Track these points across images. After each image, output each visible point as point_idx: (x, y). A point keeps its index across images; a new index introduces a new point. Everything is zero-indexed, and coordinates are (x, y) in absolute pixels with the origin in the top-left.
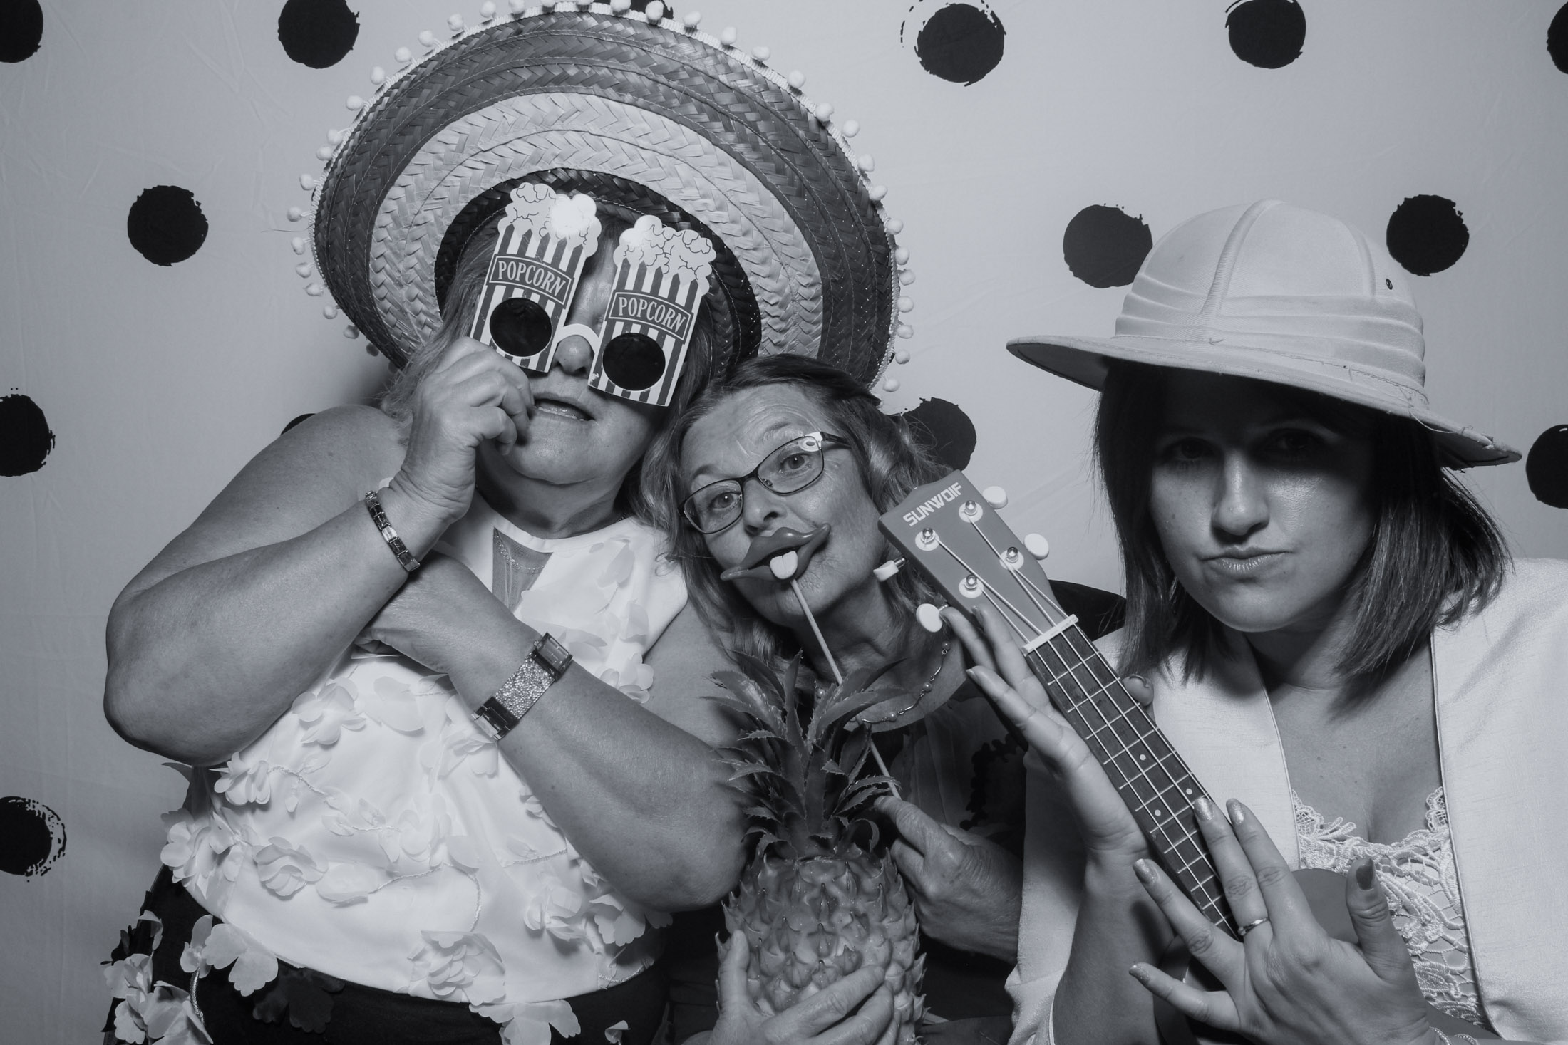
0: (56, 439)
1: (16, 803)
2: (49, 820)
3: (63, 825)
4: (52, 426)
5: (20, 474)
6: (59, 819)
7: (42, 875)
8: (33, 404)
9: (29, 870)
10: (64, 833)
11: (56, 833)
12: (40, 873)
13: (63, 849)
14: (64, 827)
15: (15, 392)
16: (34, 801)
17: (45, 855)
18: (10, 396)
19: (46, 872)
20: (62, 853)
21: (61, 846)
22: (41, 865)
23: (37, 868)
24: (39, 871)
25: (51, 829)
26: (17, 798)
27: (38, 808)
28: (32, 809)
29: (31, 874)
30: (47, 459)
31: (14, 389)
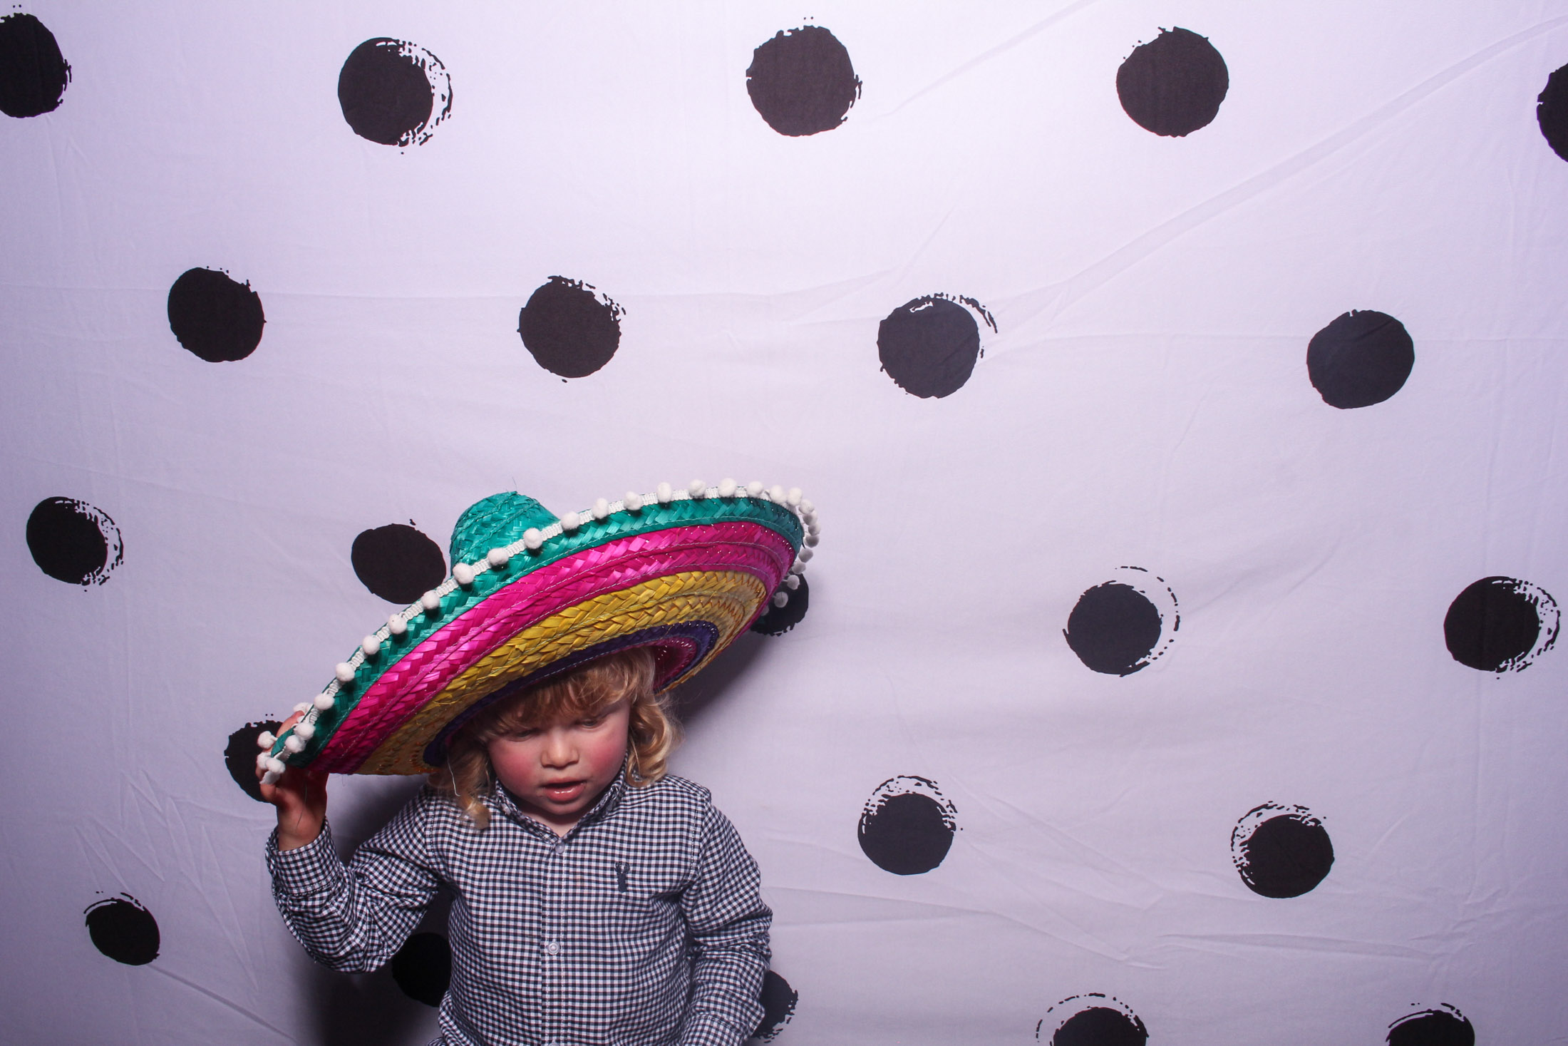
0: (72, 70)
1: (63, 505)
2: (103, 525)
3: (118, 530)
4: (66, 55)
5: (33, 114)
6: (113, 523)
7: (100, 584)
8: (42, 24)
9: (86, 579)
10: (120, 539)
11: (111, 540)
12: (98, 582)
13: (120, 557)
14: (119, 533)
15: (18, 11)
16: (84, 503)
17: (103, 565)
18: (12, 16)
19: (104, 581)
20: (120, 561)
21: (118, 553)
22: (98, 574)
23: (94, 577)
24: (96, 579)
25: (105, 535)
26: (67, 499)
27: (89, 510)
28: (82, 511)
29: (87, 583)
30: (64, 96)
31: (17, 6)
